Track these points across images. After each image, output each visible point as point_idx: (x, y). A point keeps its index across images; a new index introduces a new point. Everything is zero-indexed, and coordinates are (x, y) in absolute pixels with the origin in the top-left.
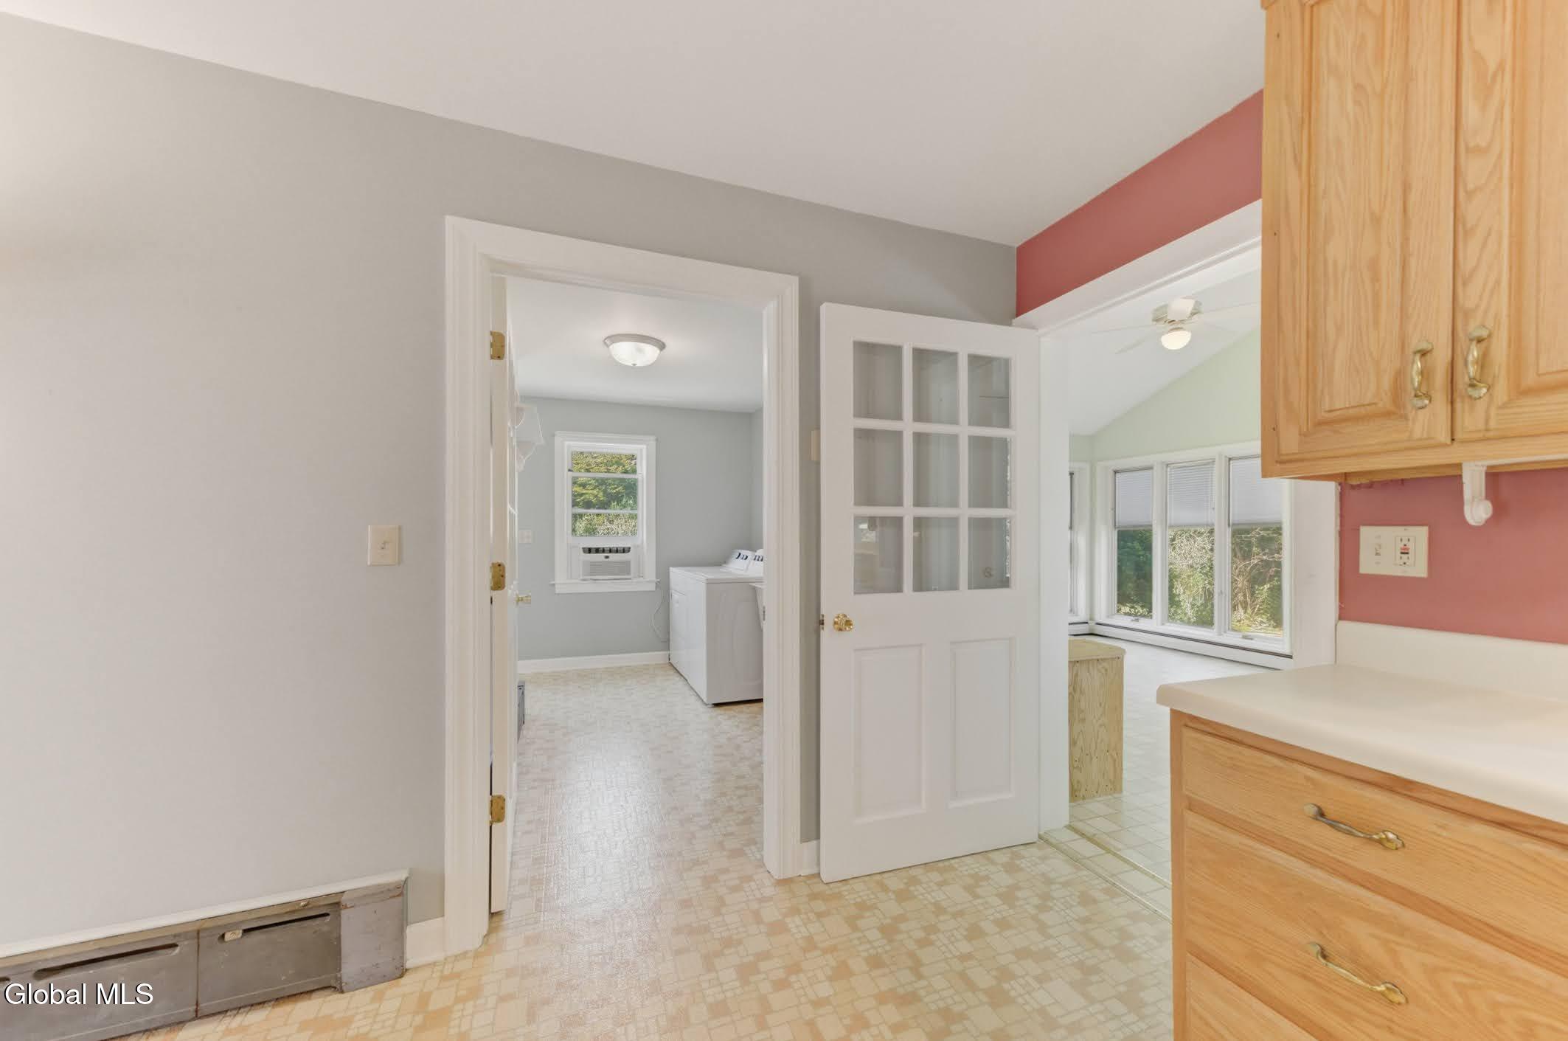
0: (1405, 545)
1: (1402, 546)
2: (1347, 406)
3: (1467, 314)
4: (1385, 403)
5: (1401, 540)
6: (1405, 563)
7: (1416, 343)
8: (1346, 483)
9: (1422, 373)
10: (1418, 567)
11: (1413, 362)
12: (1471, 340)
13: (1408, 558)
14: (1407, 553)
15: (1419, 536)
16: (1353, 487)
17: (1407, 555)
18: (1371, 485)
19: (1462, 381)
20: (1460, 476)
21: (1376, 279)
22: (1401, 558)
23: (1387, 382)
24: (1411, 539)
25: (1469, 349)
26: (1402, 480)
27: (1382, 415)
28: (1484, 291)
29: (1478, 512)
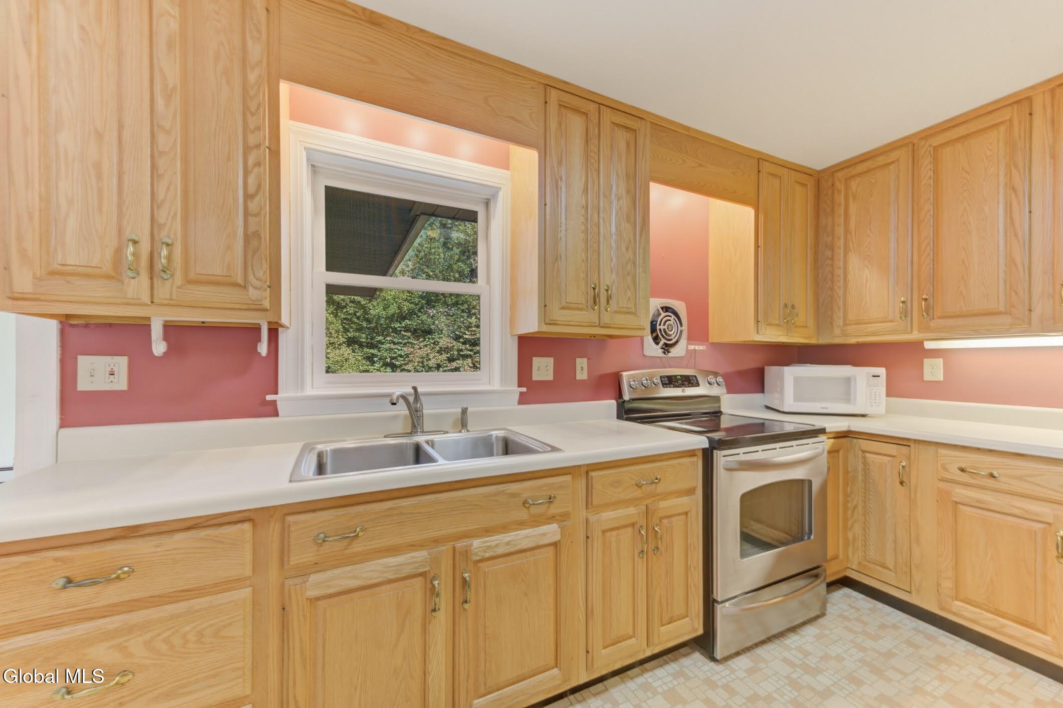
0: (112, 369)
1: (110, 369)
2: (77, 264)
3: (161, 227)
4: (107, 267)
5: (109, 365)
6: (112, 381)
7: (128, 234)
8: (67, 323)
9: (134, 254)
10: (121, 383)
11: (127, 246)
12: (163, 243)
13: (114, 378)
14: (114, 374)
15: (121, 363)
16: (72, 326)
17: (113, 376)
18: (87, 326)
19: (158, 267)
20: (149, 326)
21: (99, 177)
22: (109, 378)
23: (109, 254)
24: (117, 365)
25: (162, 248)
26: (110, 324)
27: (109, 277)
28: (169, 216)
29: (160, 347)
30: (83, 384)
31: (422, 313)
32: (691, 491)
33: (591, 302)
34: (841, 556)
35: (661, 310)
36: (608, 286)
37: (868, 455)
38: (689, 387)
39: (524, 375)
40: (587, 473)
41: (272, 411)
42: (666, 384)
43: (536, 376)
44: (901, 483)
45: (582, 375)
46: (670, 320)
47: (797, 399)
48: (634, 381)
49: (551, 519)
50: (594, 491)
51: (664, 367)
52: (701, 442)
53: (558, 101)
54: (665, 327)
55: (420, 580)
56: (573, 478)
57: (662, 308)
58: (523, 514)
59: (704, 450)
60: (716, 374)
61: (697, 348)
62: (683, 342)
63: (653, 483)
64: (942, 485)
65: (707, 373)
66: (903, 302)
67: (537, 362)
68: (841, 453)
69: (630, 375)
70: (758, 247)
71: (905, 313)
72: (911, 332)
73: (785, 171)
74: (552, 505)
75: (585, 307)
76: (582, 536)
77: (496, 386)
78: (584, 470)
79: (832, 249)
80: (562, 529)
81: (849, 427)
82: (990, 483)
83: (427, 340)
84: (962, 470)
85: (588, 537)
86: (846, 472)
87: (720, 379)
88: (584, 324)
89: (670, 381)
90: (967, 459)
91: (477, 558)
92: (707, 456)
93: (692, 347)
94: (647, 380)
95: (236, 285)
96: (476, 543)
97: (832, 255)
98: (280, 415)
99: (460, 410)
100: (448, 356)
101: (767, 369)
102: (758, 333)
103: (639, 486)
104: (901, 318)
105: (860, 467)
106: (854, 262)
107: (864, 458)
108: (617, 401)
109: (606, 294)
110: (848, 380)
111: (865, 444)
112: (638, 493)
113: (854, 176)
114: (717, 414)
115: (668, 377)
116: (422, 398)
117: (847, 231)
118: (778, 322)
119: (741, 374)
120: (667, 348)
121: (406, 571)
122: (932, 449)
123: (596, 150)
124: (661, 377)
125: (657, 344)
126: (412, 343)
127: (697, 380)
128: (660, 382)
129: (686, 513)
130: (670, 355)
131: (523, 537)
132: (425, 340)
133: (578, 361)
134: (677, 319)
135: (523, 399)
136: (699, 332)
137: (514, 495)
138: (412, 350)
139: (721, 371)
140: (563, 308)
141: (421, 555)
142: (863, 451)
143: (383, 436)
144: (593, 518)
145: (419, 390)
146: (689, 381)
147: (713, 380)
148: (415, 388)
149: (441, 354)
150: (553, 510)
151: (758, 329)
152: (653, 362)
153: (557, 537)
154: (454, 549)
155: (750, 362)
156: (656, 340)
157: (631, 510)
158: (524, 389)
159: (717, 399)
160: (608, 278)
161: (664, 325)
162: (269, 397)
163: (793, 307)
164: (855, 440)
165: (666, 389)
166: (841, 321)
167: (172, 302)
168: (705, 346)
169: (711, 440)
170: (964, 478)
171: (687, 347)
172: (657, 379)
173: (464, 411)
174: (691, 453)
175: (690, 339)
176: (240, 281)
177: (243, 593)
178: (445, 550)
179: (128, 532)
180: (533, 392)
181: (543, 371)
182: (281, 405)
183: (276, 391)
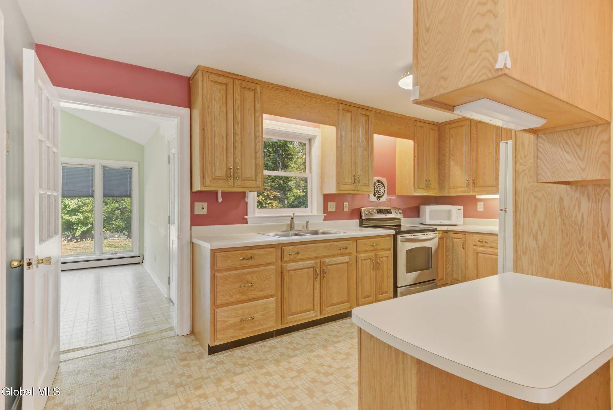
0: (203, 207)
2: (219, 176)
3: (236, 164)
4: (225, 177)
7: (229, 166)
10: (205, 212)
12: (237, 169)
14: (204, 209)
19: (235, 176)
22: (202, 210)
23: (225, 173)
24: (204, 205)
27: (224, 179)
28: (238, 160)
29: (220, 200)
30: (196, 212)
32: (389, 249)
33: (353, 182)
34: (444, 279)
35: (376, 182)
36: (359, 176)
37: (454, 239)
38: (388, 214)
39: (326, 208)
40: (357, 240)
41: (246, 222)
42: (379, 213)
43: (330, 209)
44: (463, 248)
45: (346, 209)
46: (380, 186)
47: (431, 219)
48: (367, 212)
49: (346, 254)
50: (359, 246)
51: (378, 206)
52: (393, 232)
53: (343, 108)
54: (378, 189)
55: (312, 269)
56: (353, 242)
57: (377, 181)
58: (339, 252)
59: (394, 235)
60: (399, 209)
61: (391, 198)
62: (385, 195)
63: (377, 245)
64: (475, 247)
65: (395, 208)
66: (467, 180)
67: (330, 204)
68: (445, 239)
69: (365, 209)
70: (415, 156)
71: (468, 185)
72: (470, 192)
73: (426, 125)
74: (347, 250)
75: (351, 184)
76: (355, 262)
77: (315, 213)
78: (356, 239)
79: (445, 156)
80: (350, 258)
81: (447, 229)
82: (486, 244)
84: (479, 241)
85: (357, 262)
86: (447, 247)
87: (400, 211)
88: (350, 190)
89: (380, 212)
90: (480, 237)
91: (327, 264)
92: (395, 237)
93: (389, 197)
94: (371, 211)
95: (253, 180)
96: (326, 260)
97: (445, 159)
98: (248, 223)
99: (305, 222)
101: (420, 206)
102: (415, 192)
103: (372, 246)
104: (467, 186)
105: (451, 244)
106: (452, 163)
107: (452, 240)
108: (359, 220)
109: (358, 179)
110: (449, 211)
111: (452, 235)
112: (372, 248)
113: (452, 128)
114: (400, 226)
115: (380, 210)
117: (450, 150)
118: (423, 187)
119: (410, 209)
120: (379, 198)
121: (310, 266)
122: (471, 235)
123: (355, 125)
124: (377, 210)
125: (375, 196)
127: (391, 211)
128: (376, 212)
129: (388, 257)
130: (380, 201)
131: (339, 259)
133: (345, 203)
134: (383, 186)
135: (325, 219)
136: (392, 191)
137: (336, 246)
139: (401, 208)
140: (344, 184)
141: (313, 262)
142: (452, 238)
143: (281, 231)
144: (359, 256)
146: (388, 212)
147: (397, 212)
148: (293, 214)
150: (347, 251)
151: (415, 190)
152: (373, 204)
153: (348, 261)
154: (321, 261)
155: (413, 204)
156: (375, 195)
157: (370, 254)
158: (326, 215)
159: (399, 219)
160: (359, 173)
161: (378, 188)
162: (246, 217)
163: (429, 181)
164: (450, 234)
165: (379, 215)
166: (448, 187)
167: (239, 186)
168: (394, 197)
169: (396, 232)
170: (479, 244)
171: (387, 197)
172: (375, 211)
173: (307, 222)
174: (389, 236)
175: (389, 194)
177: (274, 267)
178: (318, 261)
179: (252, 248)
180: (329, 216)
181: (332, 207)
182: (249, 220)
183: (247, 215)
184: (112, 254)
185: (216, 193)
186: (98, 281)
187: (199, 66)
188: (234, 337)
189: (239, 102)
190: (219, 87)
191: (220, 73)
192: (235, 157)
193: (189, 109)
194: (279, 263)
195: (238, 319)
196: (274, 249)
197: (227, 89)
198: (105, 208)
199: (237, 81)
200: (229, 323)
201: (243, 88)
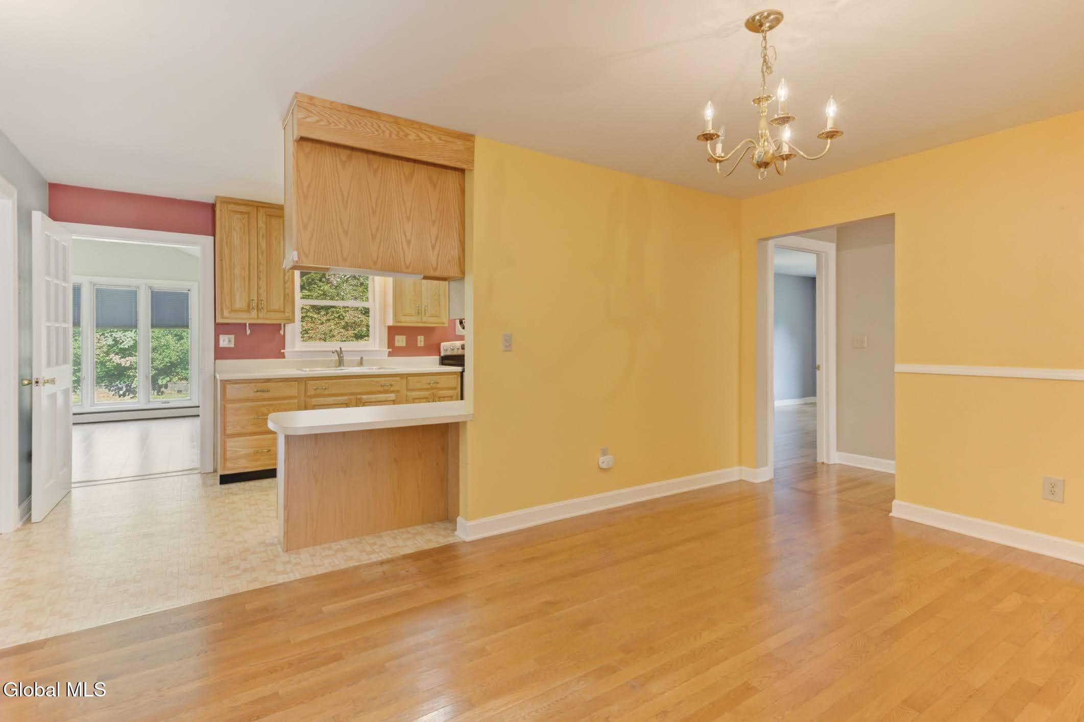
1: (229, 340)
2: (239, 308)
3: (260, 295)
4: (246, 308)
5: (231, 338)
7: (252, 297)
12: (261, 300)
13: (231, 343)
14: (231, 341)
15: (235, 338)
19: (260, 307)
22: (229, 343)
23: (247, 304)
24: (233, 338)
26: (236, 325)
27: (246, 311)
28: (263, 291)
29: (248, 332)
30: (221, 345)
31: (323, 282)
32: (455, 388)
33: (417, 313)
36: (426, 306)
39: (391, 343)
40: (407, 377)
41: (282, 356)
43: (397, 344)
45: (421, 344)
48: (446, 347)
49: (392, 392)
50: (409, 383)
52: (460, 369)
56: (401, 378)
58: (381, 389)
59: (461, 372)
63: (435, 383)
67: (397, 338)
74: (393, 387)
75: (415, 315)
76: (405, 399)
77: (377, 348)
80: (396, 396)
83: (330, 313)
88: (416, 322)
91: (365, 401)
92: (462, 375)
94: (452, 346)
95: (281, 312)
96: (364, 397)
98: (286, 357)
99: (360, 358)
100: (355, 332)
103: (429, 384)
108: (438, 356)
109: (424, 309)
112: (428, 387)
116: (343, 353)
121: (341, 402)
126: (312, 317)
129: (451, 396)
131: (381, 397)
132: (327, 313)
133: (419, 337)
135: (390, 355)
137: (377, 382)
138: (313, 325)
140: (404, 315)
141: (346, 398)
144: (409, 393)
145: (342, 349)
148: (341, 348)
149: (347, 330)
150: (392, 389)
153: (394, 399)
154: (356, 397)
157: (426, 393)
158: (391, 350)
160: (426, 302)
162: (282, 351)
167: (264, 318)
169: (463, 369)
172: (458, 346)
173: (362, 358)
174: (454, 373)
176: (282, 310)
177: (296, 401)
178: (353, 397)
179: (268, 380)
180: (395, 351)
181: (401, 341)
182: (286, 354)
183: (284, 349)
184: (163, 403)
185: (246, 324)
186: (144, 440)
187: (217, 197)
188: (246, 468)
189: (264, 232)
190: (239, 216)
191: (240, 202)
192: (259, 288)
193: (213, 237)
194: (303, 398)
195: (251, 451)
196: (296, 383)
197: (249, 218)
198: (179, 345)
199: (261, 209)
200: (242, 453)
201: (269, 215)
